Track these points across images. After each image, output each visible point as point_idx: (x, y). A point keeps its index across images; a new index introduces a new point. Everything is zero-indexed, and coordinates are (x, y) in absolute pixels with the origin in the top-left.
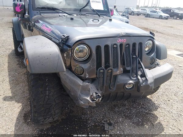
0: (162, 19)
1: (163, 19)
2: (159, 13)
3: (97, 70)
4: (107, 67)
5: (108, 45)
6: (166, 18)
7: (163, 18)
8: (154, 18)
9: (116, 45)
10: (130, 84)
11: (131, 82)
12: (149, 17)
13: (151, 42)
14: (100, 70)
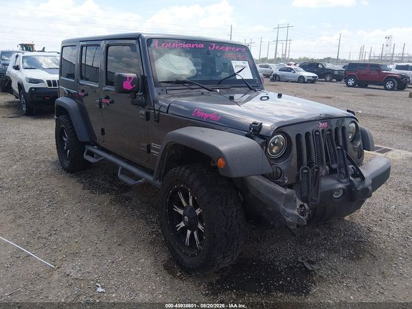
0: (304, 82)
1: (306, 83)
2: (298, 71)
3: (298, 170)
4: (310, 164)
5: (309, 133)
6: (312, 81)
7: (306, 80)
8: (288, 81)
9: (318, 131)
10: (338, 190)
11: (340, 186)
12: (279, 81)
13: (354, 125)
14: (302, 170)
